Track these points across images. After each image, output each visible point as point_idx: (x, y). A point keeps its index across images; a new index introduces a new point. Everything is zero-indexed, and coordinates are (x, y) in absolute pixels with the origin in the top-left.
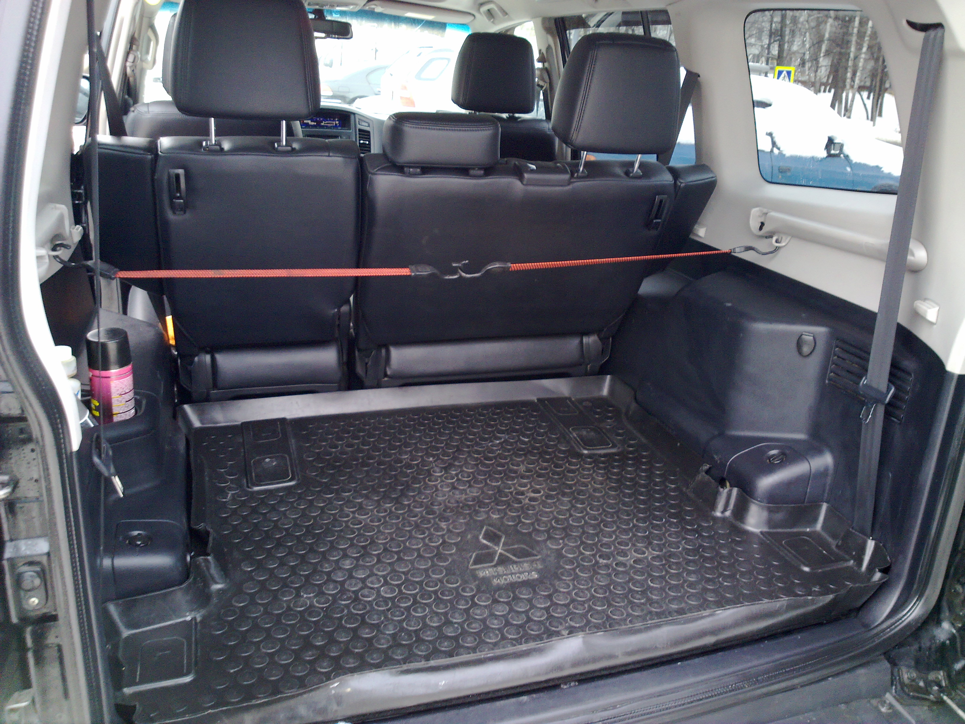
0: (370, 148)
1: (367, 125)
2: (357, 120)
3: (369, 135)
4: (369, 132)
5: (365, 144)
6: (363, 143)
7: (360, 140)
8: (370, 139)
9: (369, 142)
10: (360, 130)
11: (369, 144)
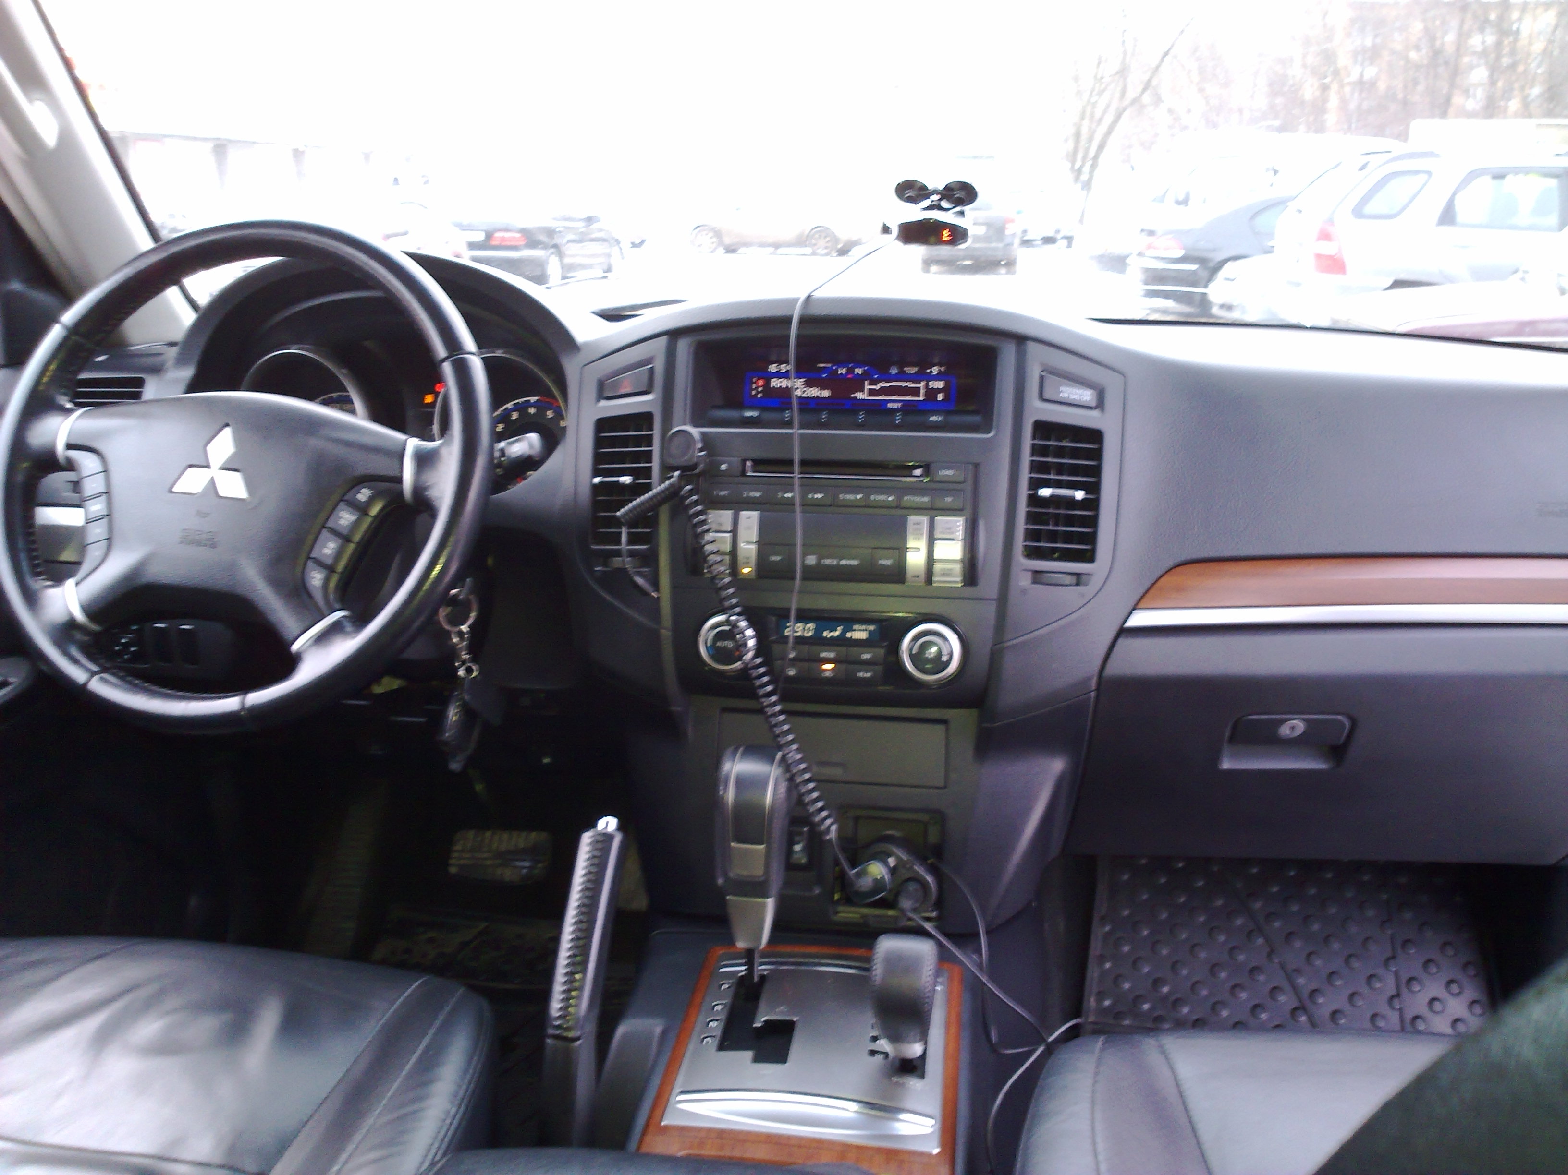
0: (1093, 522)
1: (1086, 396)
2: (1034, 373)
3: (1097, 455)
4: (1096, 436)
5: (1071, 502)
6: (1053, 500)
7: (1036, 484)
8: (1096, 471)
9: (1093, 489)
10: (1043, 429)
11: (1092, 504)
